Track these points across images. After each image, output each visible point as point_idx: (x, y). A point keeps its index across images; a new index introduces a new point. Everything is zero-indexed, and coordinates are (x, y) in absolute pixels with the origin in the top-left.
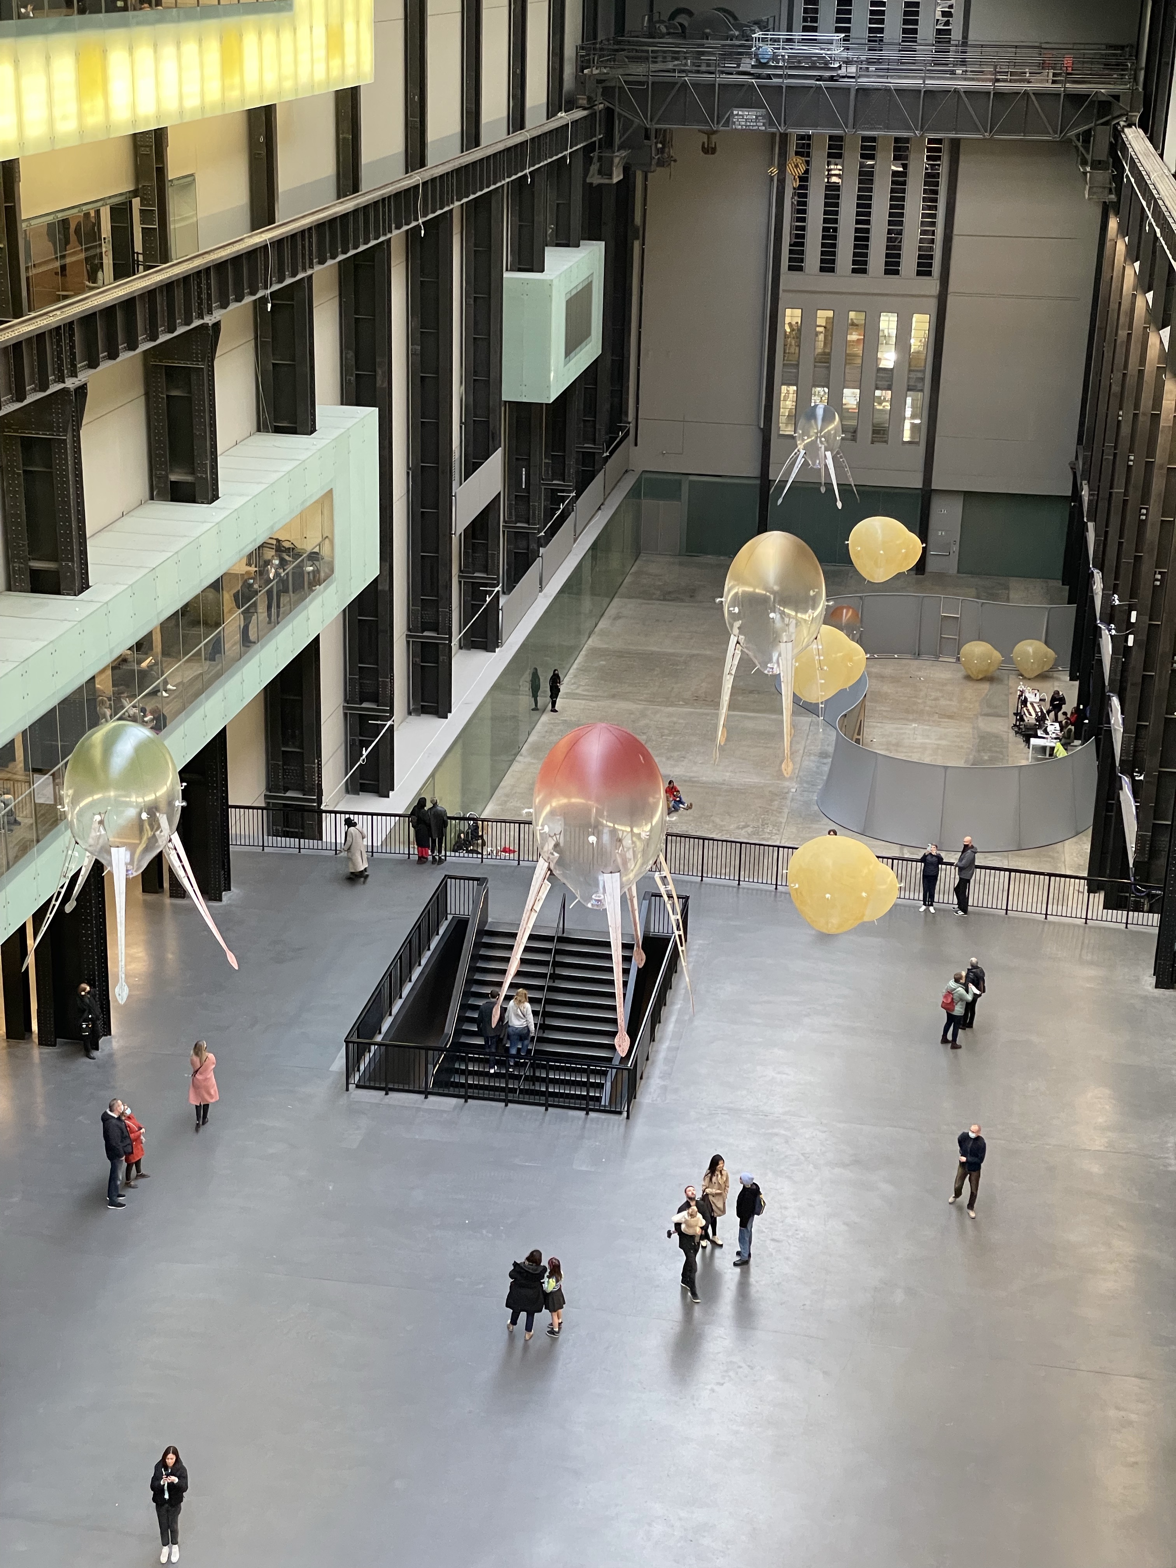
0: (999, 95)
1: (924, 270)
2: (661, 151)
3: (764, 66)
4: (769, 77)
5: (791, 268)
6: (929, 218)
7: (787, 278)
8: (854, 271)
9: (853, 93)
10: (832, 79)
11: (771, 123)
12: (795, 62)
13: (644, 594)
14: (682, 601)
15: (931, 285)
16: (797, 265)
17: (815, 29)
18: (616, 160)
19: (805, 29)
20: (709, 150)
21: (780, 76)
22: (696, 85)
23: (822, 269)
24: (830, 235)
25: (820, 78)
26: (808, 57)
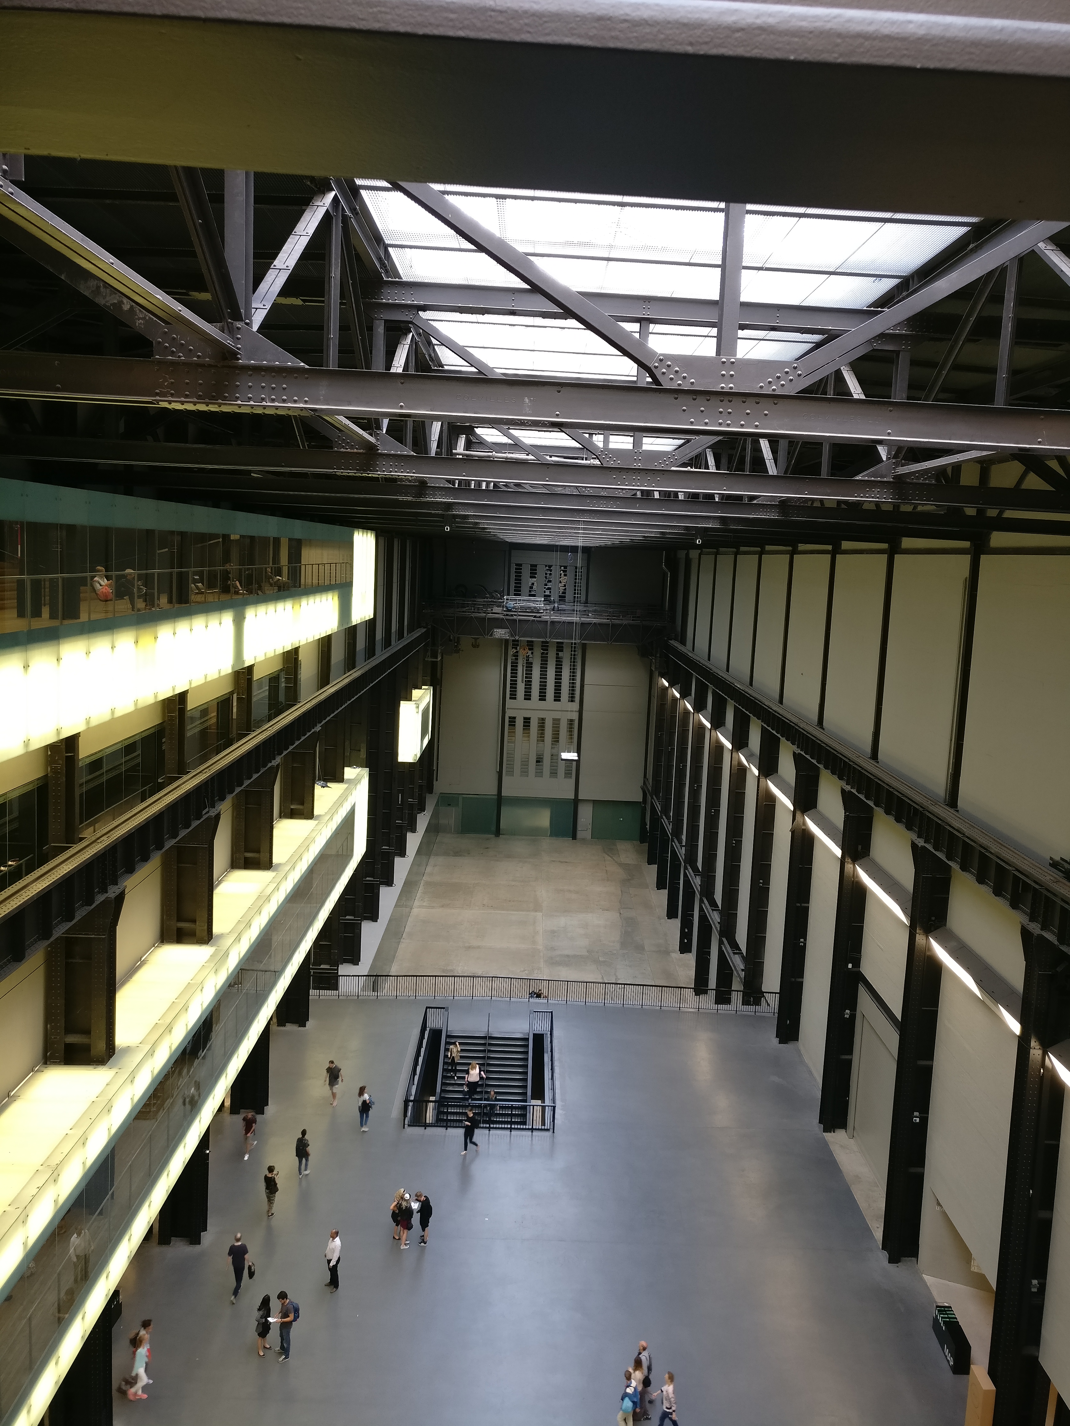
0: (613, 625)
1: (572, 699)
2: (456, 646)
3: (510, 611)
4: (512, 615)
5: (510, 698)
6: (573, 677)
7: (509, 703)
8: (540, 700)
9: (549, 623)
10: (540, 617)
11: (512, 636)
12: (524, 609)
13: (446, 854)
14: (464, 856)
15: (575, 706)
16: (513, 697)
17: (519, 595)
18: (439, 651)
19: (515, 595)
20: (475, 646)
21: (515, 615)
22: (476, 618)
23: (525, 699)
24: (528, 684)
25: (535, 617)
26: (529, 608)
